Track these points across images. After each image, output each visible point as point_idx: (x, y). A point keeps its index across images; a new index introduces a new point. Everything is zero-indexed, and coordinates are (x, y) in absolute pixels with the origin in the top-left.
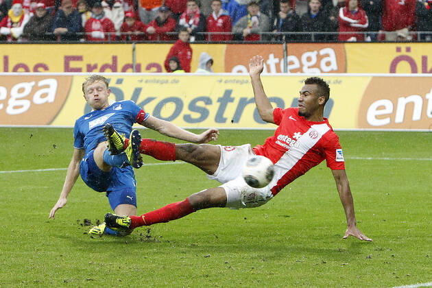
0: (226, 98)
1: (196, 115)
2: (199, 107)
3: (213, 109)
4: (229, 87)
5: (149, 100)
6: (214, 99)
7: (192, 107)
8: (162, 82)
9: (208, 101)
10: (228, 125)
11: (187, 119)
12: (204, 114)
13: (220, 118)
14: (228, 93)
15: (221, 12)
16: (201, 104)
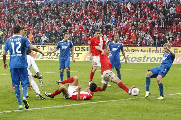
0: (145, 57)
1: (139, 60)
2: (140, 59)
3: (142, 59)
4: (145, 55)
5: (130, 57)
6: (143, 57)
7: (138, 59)
8: (133, 54)
9: (141, 58)
10: (145, 62)
11: (137, 61)
12: (141, 60)
13: (144, 61)
14: (145, 56)
15: (145, 41)
16: (140, 58)
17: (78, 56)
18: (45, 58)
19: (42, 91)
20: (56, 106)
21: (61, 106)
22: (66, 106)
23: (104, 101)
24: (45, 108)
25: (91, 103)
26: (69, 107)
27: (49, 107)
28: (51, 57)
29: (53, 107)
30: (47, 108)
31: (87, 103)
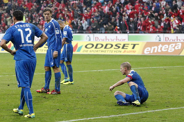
17: (133, 48)
18: (89, 51)
19: (87, 96)
20: (106, 115)
21: (113, 116)
22: (120, 115)
23: (171, 109)
24: (92, 118)
25: (153, 111)
26: (124, 117)
27: (97, 118)
28: (96, 49)
29: (103, 117)
30: (94, 119)
31: (149, 111)
